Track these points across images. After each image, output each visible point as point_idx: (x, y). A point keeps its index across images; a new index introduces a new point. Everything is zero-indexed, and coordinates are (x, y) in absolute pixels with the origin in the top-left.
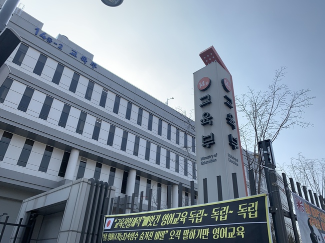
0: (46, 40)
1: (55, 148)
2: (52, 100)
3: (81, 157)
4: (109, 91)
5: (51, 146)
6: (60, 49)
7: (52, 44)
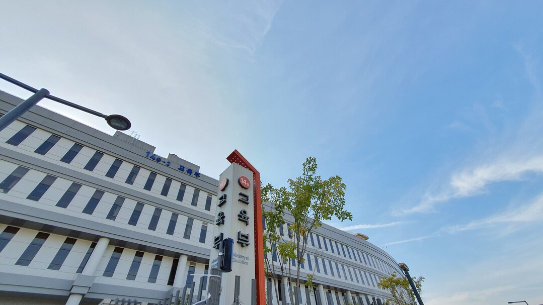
0: (155, 160)
1: (164, 256)
2: (161, 210)
3: (189, 262)
4: (213, 196)
5: (160, 255)
6: (168, 165)
7: (161, 162)
